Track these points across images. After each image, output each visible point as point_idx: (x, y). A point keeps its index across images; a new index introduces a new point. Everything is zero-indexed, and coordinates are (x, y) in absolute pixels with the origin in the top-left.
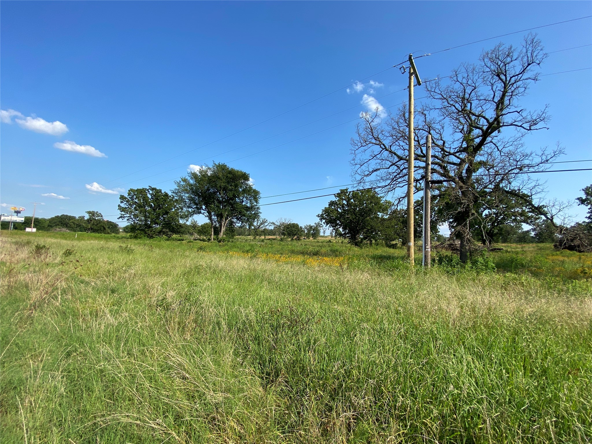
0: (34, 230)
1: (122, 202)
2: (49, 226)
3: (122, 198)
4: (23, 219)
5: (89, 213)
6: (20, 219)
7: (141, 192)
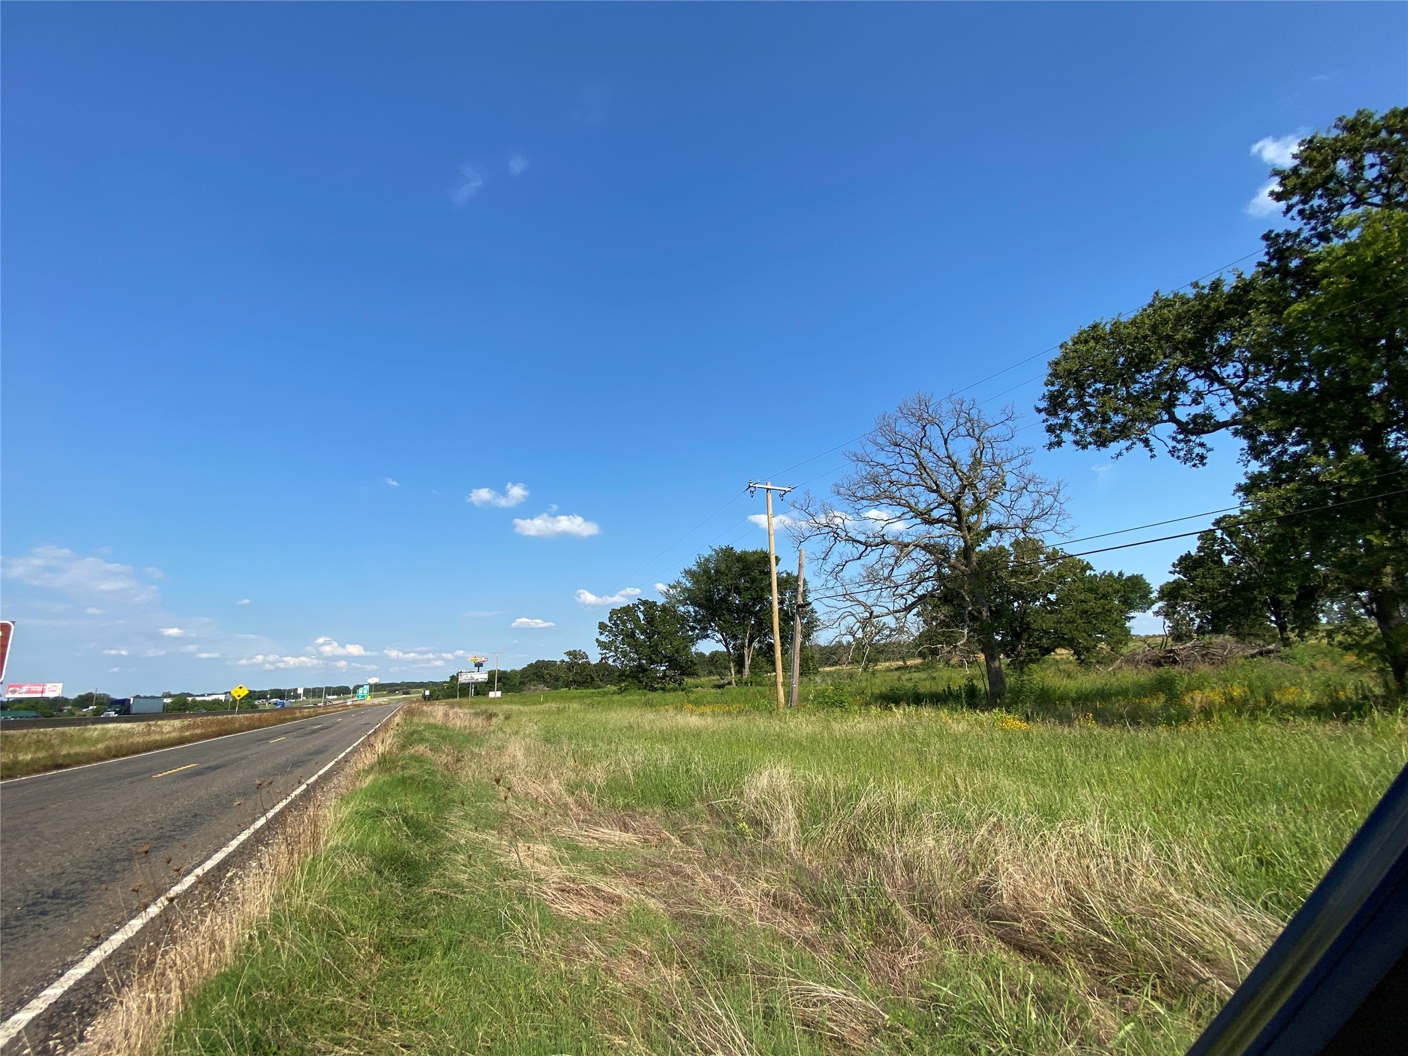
0: (499, 694)
1: (601, 634)
2: (520, 683)
3: (602, 626)
4: (486, 676)
5: (569, 654)
6: (482, 676)
7: (627, 611)
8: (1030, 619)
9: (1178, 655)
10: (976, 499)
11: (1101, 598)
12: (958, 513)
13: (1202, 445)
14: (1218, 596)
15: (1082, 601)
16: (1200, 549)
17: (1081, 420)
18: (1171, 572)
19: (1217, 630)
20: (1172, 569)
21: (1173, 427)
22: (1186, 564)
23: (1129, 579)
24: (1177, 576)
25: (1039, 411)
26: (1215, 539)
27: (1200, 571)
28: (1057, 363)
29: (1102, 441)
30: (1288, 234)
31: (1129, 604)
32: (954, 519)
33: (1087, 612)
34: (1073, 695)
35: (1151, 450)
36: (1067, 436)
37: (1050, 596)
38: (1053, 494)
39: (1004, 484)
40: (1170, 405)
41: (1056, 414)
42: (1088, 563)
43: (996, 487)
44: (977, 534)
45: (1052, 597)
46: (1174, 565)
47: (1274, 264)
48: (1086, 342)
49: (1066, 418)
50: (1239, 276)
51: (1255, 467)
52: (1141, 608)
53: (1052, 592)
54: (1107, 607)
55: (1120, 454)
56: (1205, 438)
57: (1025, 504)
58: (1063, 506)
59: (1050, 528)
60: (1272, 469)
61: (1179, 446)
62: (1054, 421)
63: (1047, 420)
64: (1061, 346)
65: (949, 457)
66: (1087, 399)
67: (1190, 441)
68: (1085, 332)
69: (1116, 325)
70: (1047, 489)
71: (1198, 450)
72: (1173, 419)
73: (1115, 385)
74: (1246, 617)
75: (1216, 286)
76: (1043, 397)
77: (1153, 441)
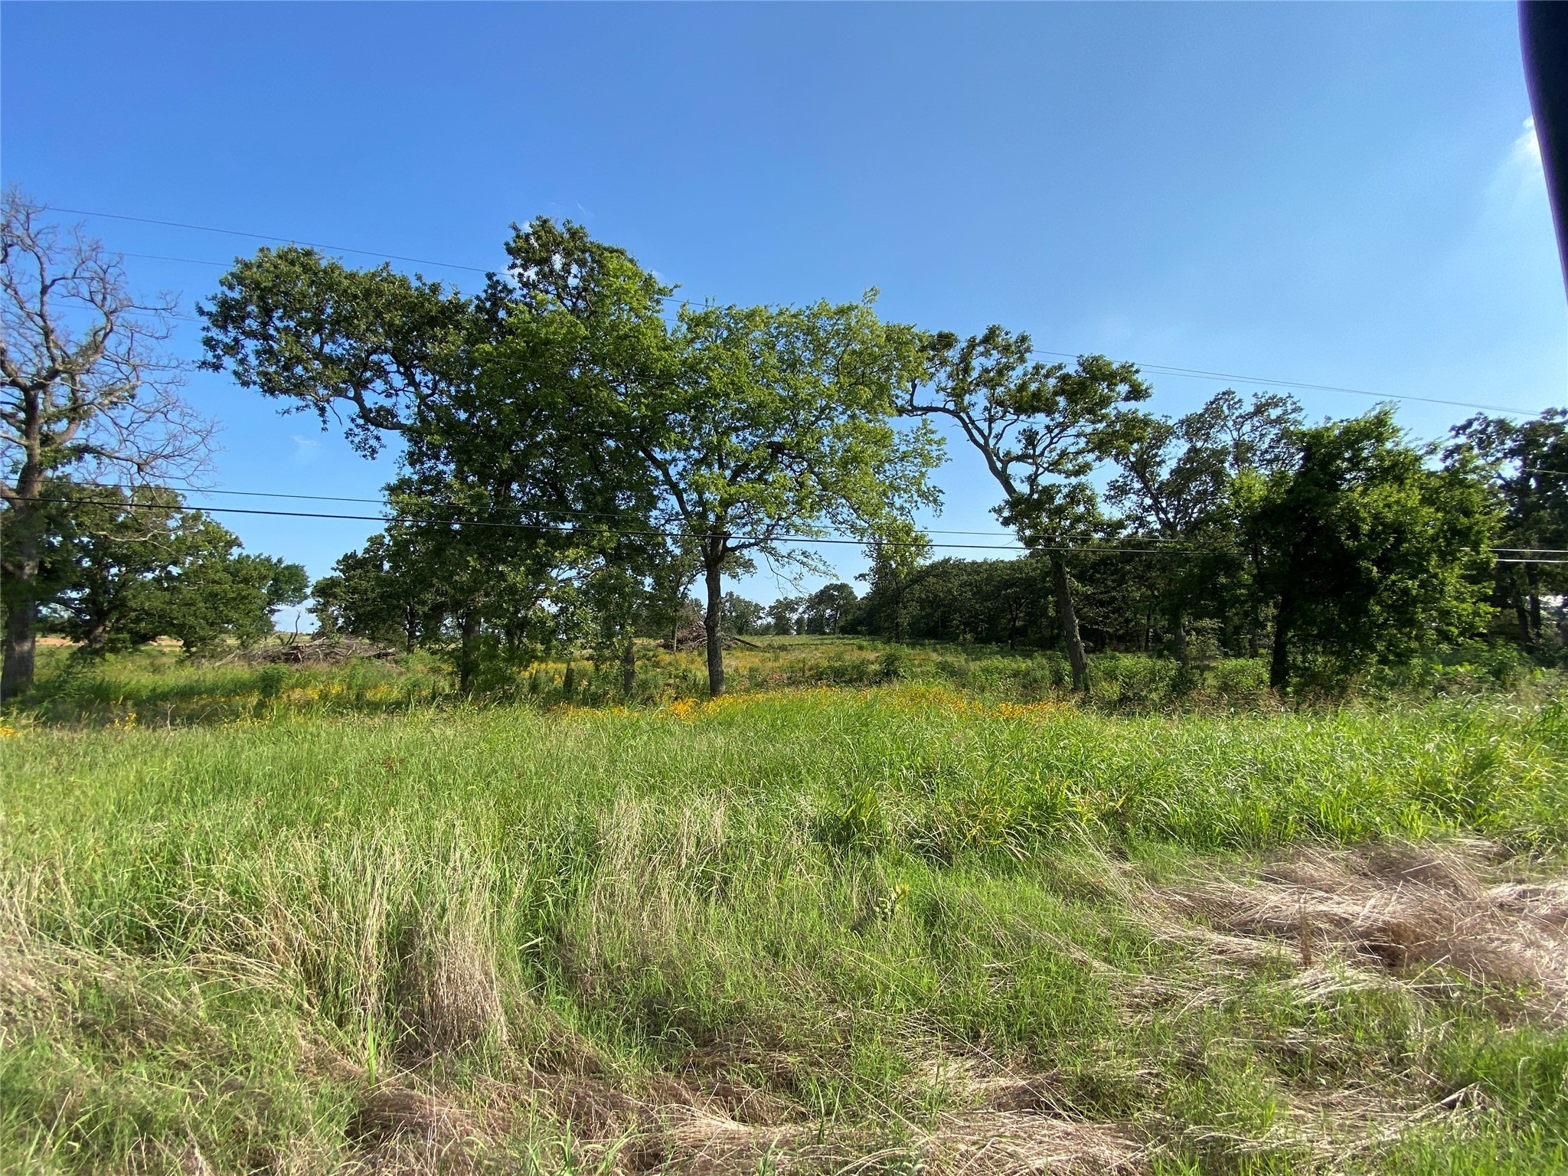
8: (129, 594)
9: (302, 652)
10: (74, 399)
11: (241, 582)
12: (30, 407)
13: (378, 438)
14: (367, 599)
15: (214, 582)
16: (367, 551)
17: (258, 353)
18: (333, 569)
19: (355, 633)
20: (335, 566)
21: (355, 408)
22: (350, 563)
23: (288, 568)
24: (338, 574)
25: (201, 312)
26: (382, 544)
27: (359, 571)
28: (247, 266)
29: (270, 388)
30: (505, 287)
31: (277, 595)
32: (22, 415)
33: (216, 595)
34: (145, 694)
35: (325, 422)
36: (229, 362)
37: (171, 568)
38: (205, 435)
39: (133, 397)
40: (361, 385)
41: (224, 328)
42: (237, 538)
43: (114, 396)
44: (57, 451)
45: (175, 570)
46: (338, 562)
47: (488, 304)
48: (292, 263)
49: (236, 340)
50: (456, 294)
51: (408, 471)
52: (291, 601)
53: (175, 563)
54: (243, 593)
55: (288, 412)
56: (383, 433)
57: (155, 434)
58: (212, 455)
59: (184, 475)
60: (419, 480)
61: (356, 431)
62: (215, 333)
63: (207, 329)
64: (262, 250)
65: (42, 316)
66: (272, 331)
67: (368, 429)
68: (296, 251)
69: (333, 268)
70: (196, 425)
71: (373, 442)
72: (358, 399)
73: (306, 329)
74: (384, 621)
75: (435, 289)
76: (214, 298)
77: (329, 413)
